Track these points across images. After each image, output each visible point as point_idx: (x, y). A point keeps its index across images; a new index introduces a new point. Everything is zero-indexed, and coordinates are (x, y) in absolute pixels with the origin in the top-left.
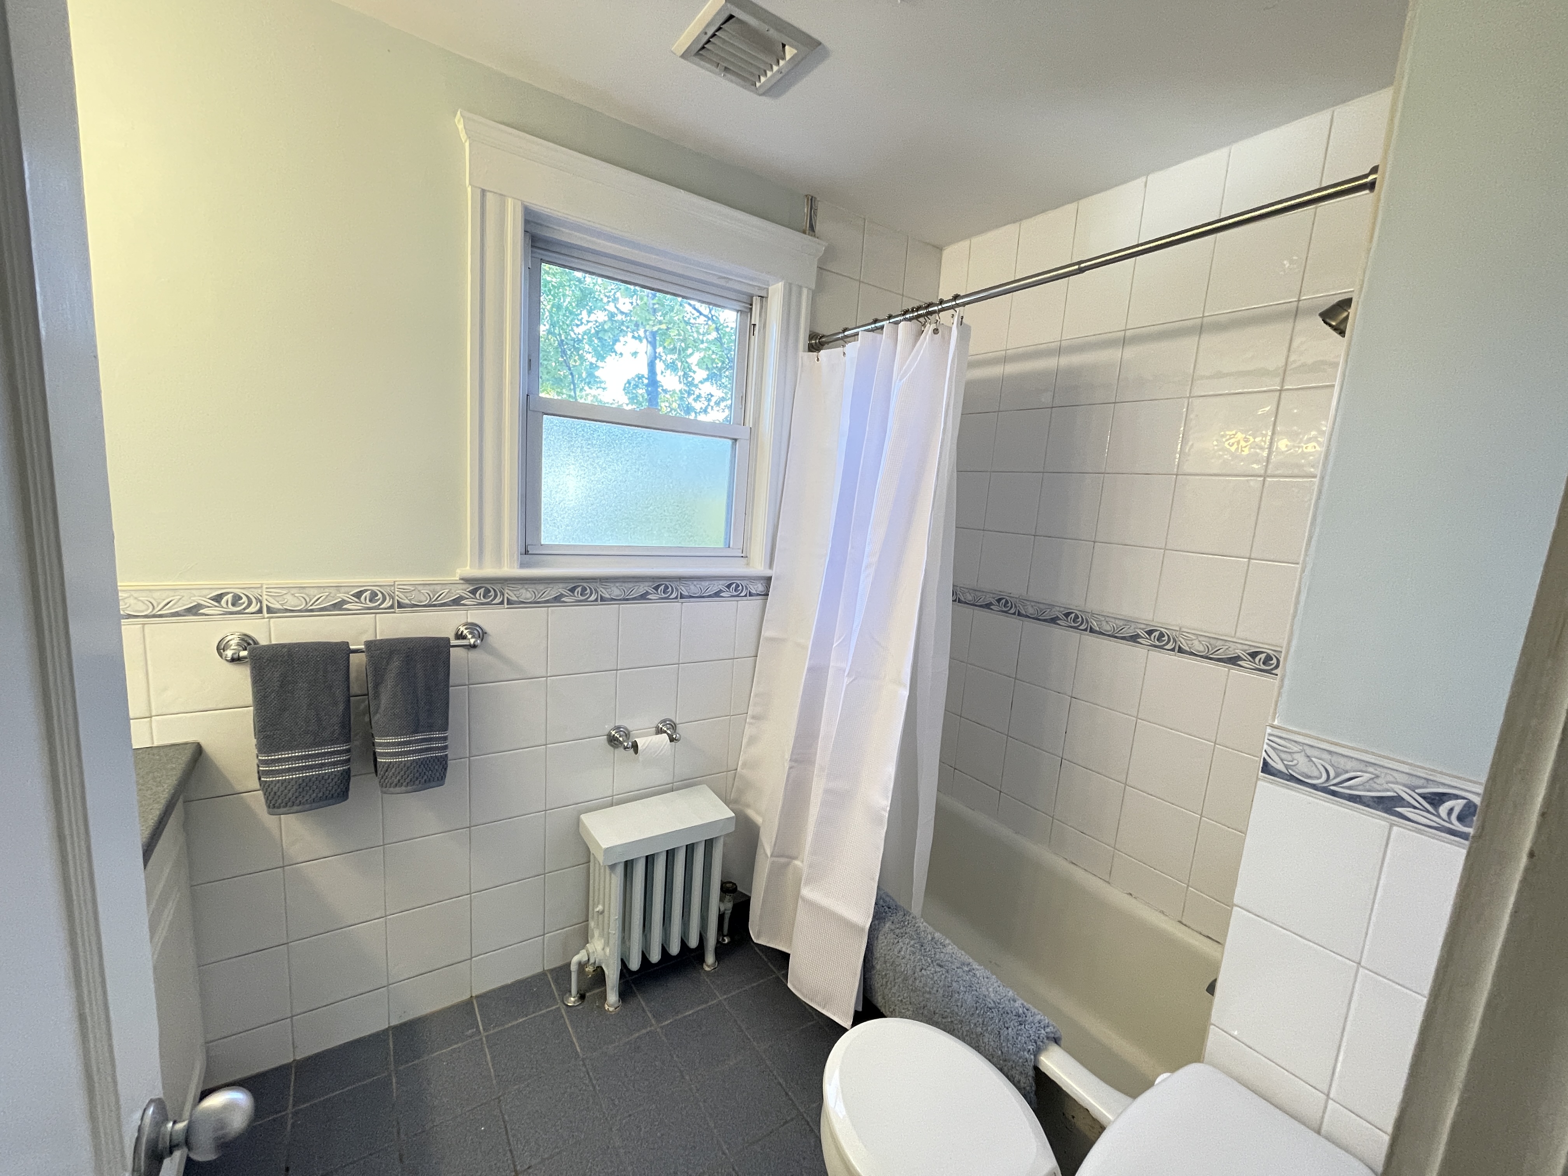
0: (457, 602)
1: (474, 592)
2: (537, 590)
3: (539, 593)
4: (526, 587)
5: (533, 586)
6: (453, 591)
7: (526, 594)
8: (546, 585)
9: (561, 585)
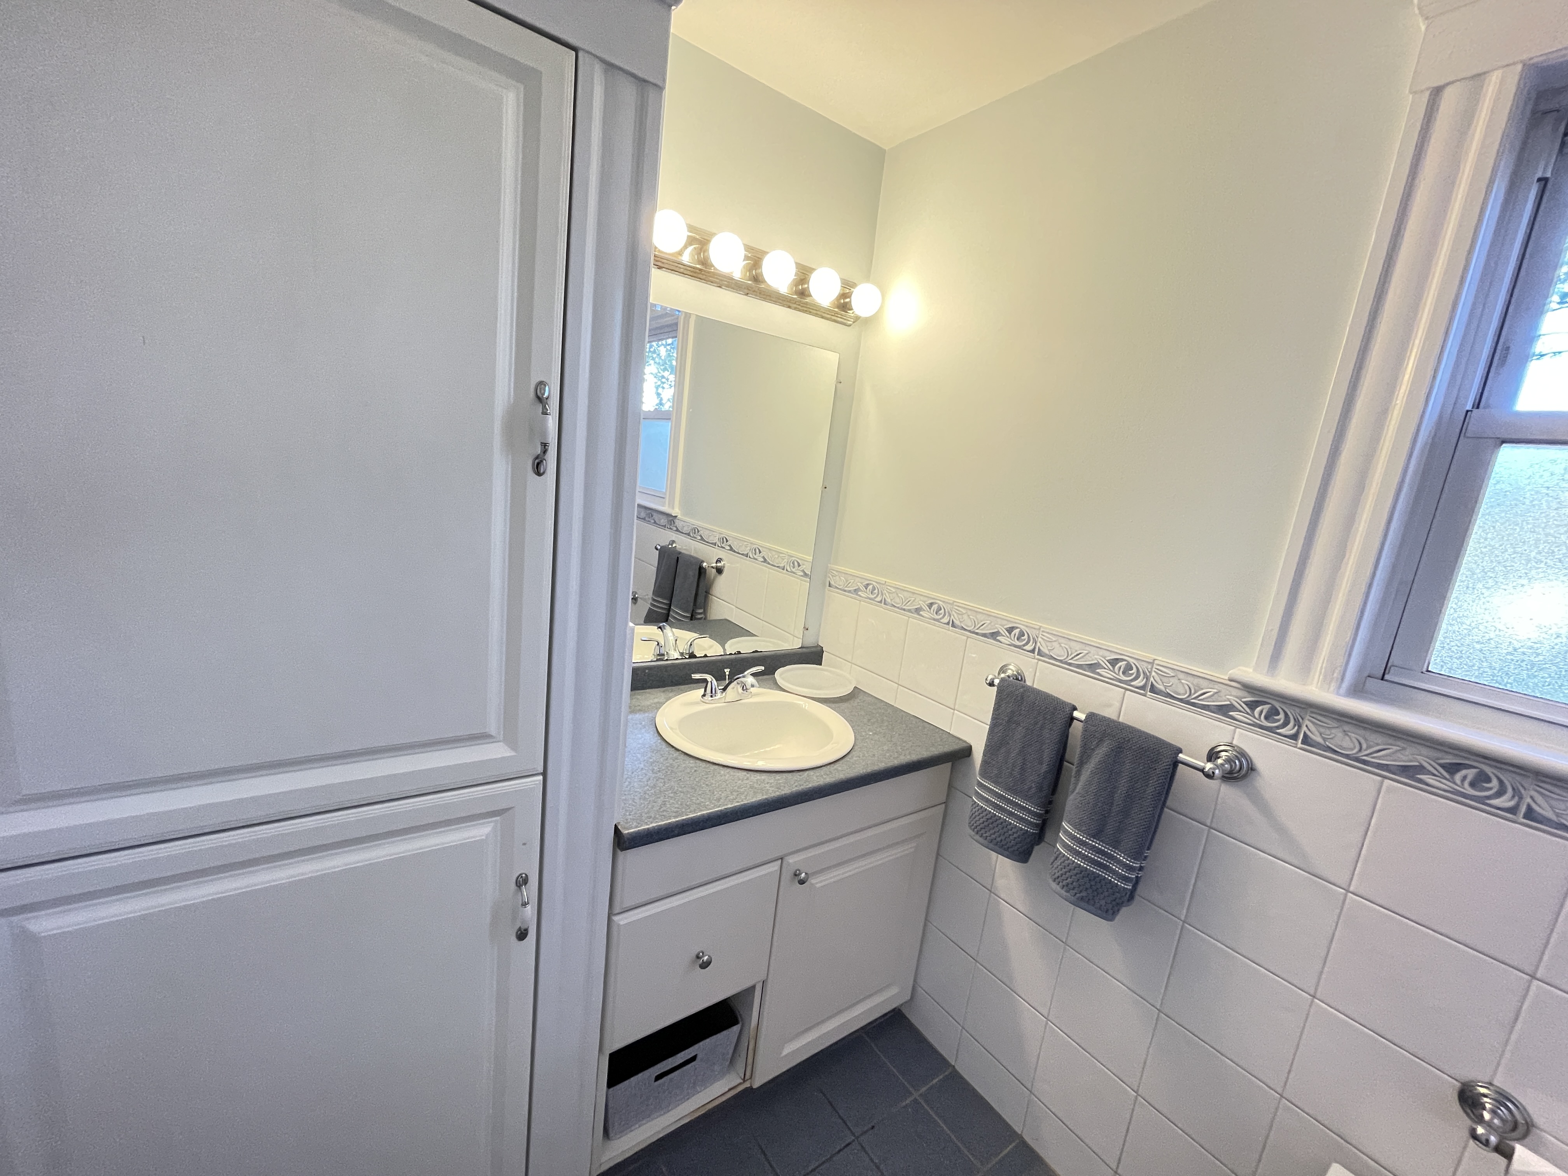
0: (1224, 710)
1: (1252, 705)
2: (1366, 740)
3: (1368, 747)
4: (1346, 728)
5: (1362, 732)
6: (1221, 694)
7: (1346, 740)
8: (1391, 741)
9: (1424, 751)
